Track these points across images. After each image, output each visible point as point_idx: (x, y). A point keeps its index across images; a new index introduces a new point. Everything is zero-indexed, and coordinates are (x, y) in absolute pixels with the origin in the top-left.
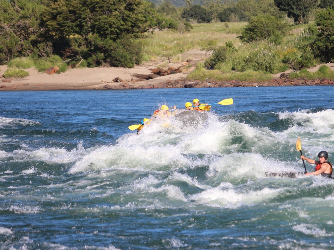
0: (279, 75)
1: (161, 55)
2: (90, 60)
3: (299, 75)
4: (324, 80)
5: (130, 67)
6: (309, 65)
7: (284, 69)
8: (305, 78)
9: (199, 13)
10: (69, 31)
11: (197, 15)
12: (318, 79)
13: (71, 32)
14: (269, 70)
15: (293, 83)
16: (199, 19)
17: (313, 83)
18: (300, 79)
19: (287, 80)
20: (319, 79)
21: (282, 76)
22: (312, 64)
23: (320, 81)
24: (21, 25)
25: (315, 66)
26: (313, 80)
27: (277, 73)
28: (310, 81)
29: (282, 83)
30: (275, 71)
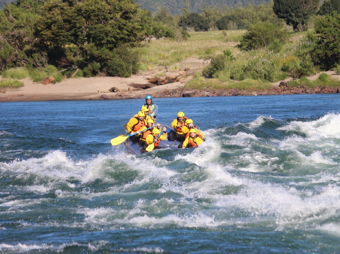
0: (278, 83)
1: (158, 64)
2: (86, 69)
3: (299, 83)
4: (324, 88)
5: (127, 77)
6: (309, 73)
7: (284, 77)
8: (304, 86)
9: (196, 21)
10: (64, 40)
11: (194, 23)
12: (318, 88)
13: (66, 41)
14: (268, 78)
15: (292, 91)
16: (196, 27)
17: (313, 91)
18: (300, 87)
19: (286, 88)
20: (320, 87)
21: (282, 84)
22: (312, 72)
23: (320, 89)
24: (15, 35)
25: (315, 74)
26: (313, 88)
27: (276, 81)
28: (310, 89)
29: (281, 91)
30: (275, 79)
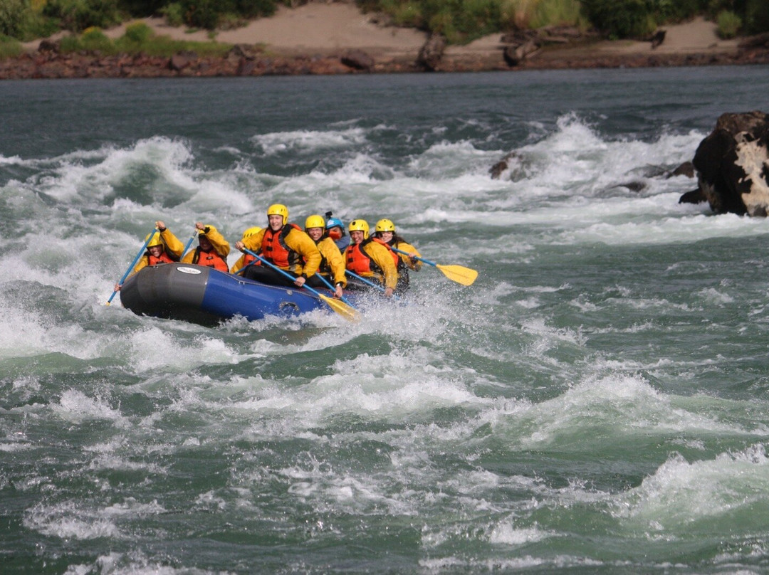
0: (36, 44)
3: (83, 44)
4: (138, 57)
6: (106, 22)
7: (50, 30)
8: (98, 52)
12: (125, 56)
14: (11, 31)
15: (68, 62)
17: (114, 63)
18: (85, 53)
19: (54, 55)
20: (129, 55)
21: (45, 46)
22: (112, 19)
23: (130, 59)
25: (119, 24)
26: (116, 56)
27: (30, 40)
28: (109, 58)
29: (44, 62)
30: (26, 35)
